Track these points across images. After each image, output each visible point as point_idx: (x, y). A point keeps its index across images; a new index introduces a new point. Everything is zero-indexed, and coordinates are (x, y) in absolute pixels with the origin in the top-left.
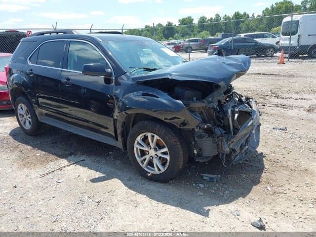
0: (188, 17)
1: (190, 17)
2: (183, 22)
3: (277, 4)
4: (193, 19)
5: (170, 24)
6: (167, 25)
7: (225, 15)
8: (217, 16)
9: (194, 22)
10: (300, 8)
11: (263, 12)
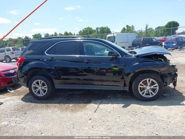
0: (38, 34)
1: (40, 34)
2: (35, 36)
3: (85, 29)
4: (41, 35)
5: (27, 38)
6: (25, 38)
7: (60, 33)
8: (56, 33)
9: (42, 37)
10: (96, 32)
11: (79, 33)
